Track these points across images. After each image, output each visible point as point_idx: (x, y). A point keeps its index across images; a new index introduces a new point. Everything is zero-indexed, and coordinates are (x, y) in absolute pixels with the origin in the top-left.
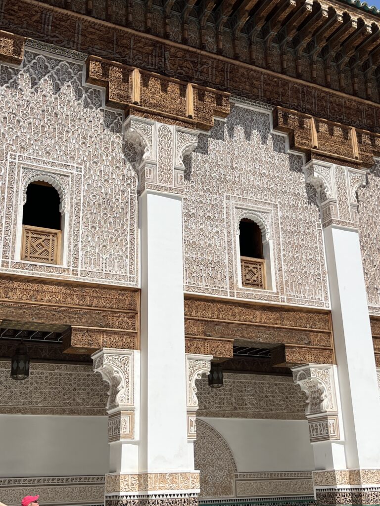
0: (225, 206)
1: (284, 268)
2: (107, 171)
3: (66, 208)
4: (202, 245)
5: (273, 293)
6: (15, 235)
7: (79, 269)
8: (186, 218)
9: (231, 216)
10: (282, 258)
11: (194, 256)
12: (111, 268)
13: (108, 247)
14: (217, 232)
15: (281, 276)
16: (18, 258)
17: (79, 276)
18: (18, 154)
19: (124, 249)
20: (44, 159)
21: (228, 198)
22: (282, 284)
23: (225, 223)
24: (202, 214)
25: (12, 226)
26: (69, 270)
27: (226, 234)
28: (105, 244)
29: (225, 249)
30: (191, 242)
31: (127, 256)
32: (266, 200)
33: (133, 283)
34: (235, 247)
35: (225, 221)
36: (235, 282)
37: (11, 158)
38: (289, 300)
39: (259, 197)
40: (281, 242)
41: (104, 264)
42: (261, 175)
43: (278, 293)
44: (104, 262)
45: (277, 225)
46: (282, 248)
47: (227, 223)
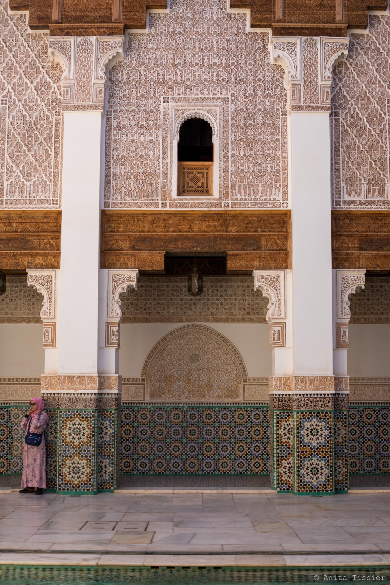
0: (161, 109)
1: (231, 169)
2: (31, 98)
4: (132, 158)
5: (214, 199)
7: (5, 198)
8: (115, 132)
9: (169, 120)
10: (230, 159)
11: (123, 170)
12: (35, 194)
13: (33, 174)
14: (151, 141)
15: (226, 179)
17: (4, 206)
19: (48, 174)
21: (166, 101)
22: (227, 187)
23: (161, 130)
24: (133, 123)
27: (161, 141)
28: (29, 171)
29: (159, 158)
30: (120, 156)
31: (51, 180)
32: (215, 94)
33: (56, 206)
34: (171, 154)
35: (162, 127)
36: (168, 192)
38: (234, 204)
39: (206, 92)
40: (230, 141)
41: (28, 191)
42: (210, 66)
43: (220, 198)
44: (28, 189)
45: (227, 121)
46: (230, 147)
47: (164, 129)
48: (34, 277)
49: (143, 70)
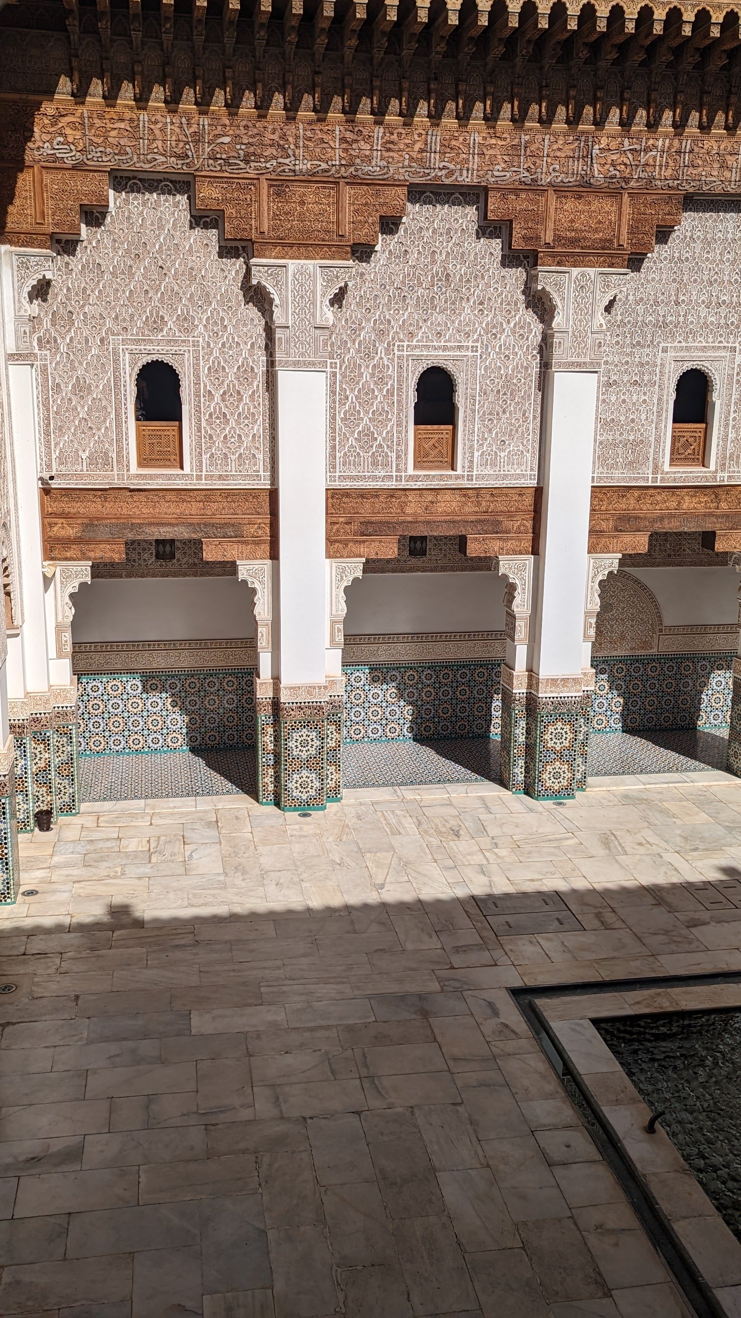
0: (659, 362)
1: (732, 436)
2: (507, 344)
3: (461, 400)
4: (622, 422)
5: (710, 472)
6: (407, 445)
7: (475, 473)
8: (604, 389)
9: (667, 376)
10: (731, 423)
11: (611, 438)
12: (510, 466)
13: (507, 442)
14: (645, 401)
15: (725, 448)
16: (411, 471)
17: (474, 482)
18: (406, 344)
20: (435, 343)
21: (665, 350)
22: (724, 458)
23: (656, 387)
24: (626, 378)
25: (403, 435)
26: (463, 476)
27: (656, 402)
28: (503, 439)
29: (652, 422)
30: (608, 420)
31: (528, 450)
32: (721, 342)
34: (666, 418)
35: (657, 384)
36: (660, 464)
37: (399, 350)
38: (729, 477)
39: (710, 340)
40: (733, 401)
41: (502, 464)
42: (719, 305)
43: (716, 470)
44: (502, 461)
45: (731, 376)
46: (732, 410)
47: (659, 386)
48: (507, 566)
49: (640, 308)
